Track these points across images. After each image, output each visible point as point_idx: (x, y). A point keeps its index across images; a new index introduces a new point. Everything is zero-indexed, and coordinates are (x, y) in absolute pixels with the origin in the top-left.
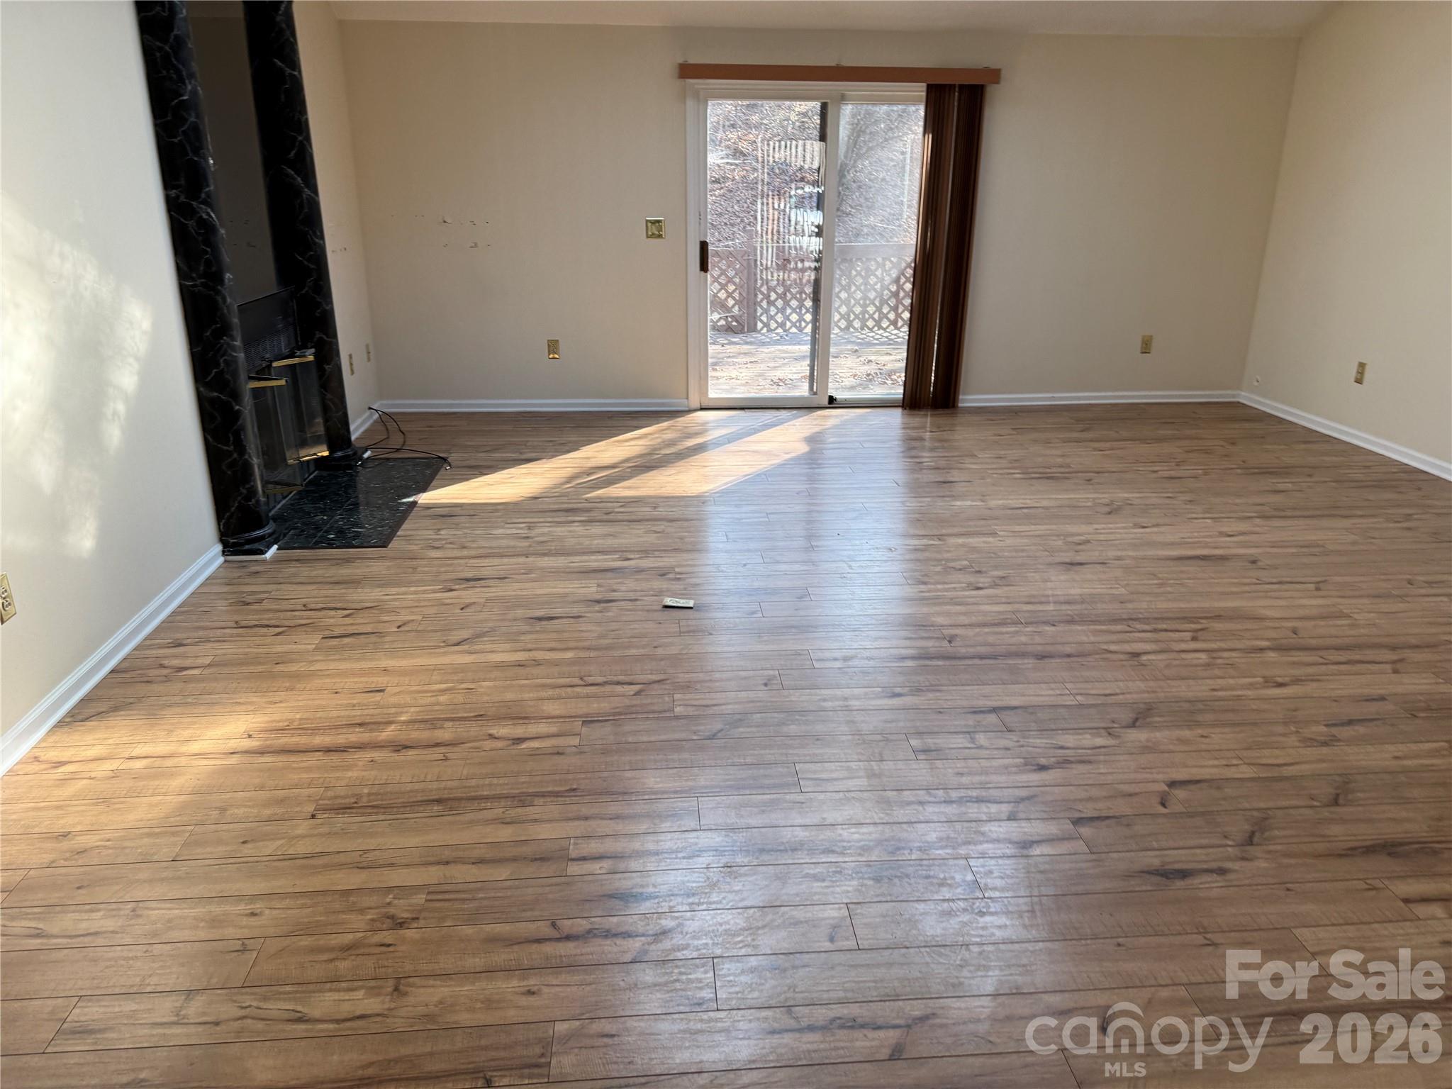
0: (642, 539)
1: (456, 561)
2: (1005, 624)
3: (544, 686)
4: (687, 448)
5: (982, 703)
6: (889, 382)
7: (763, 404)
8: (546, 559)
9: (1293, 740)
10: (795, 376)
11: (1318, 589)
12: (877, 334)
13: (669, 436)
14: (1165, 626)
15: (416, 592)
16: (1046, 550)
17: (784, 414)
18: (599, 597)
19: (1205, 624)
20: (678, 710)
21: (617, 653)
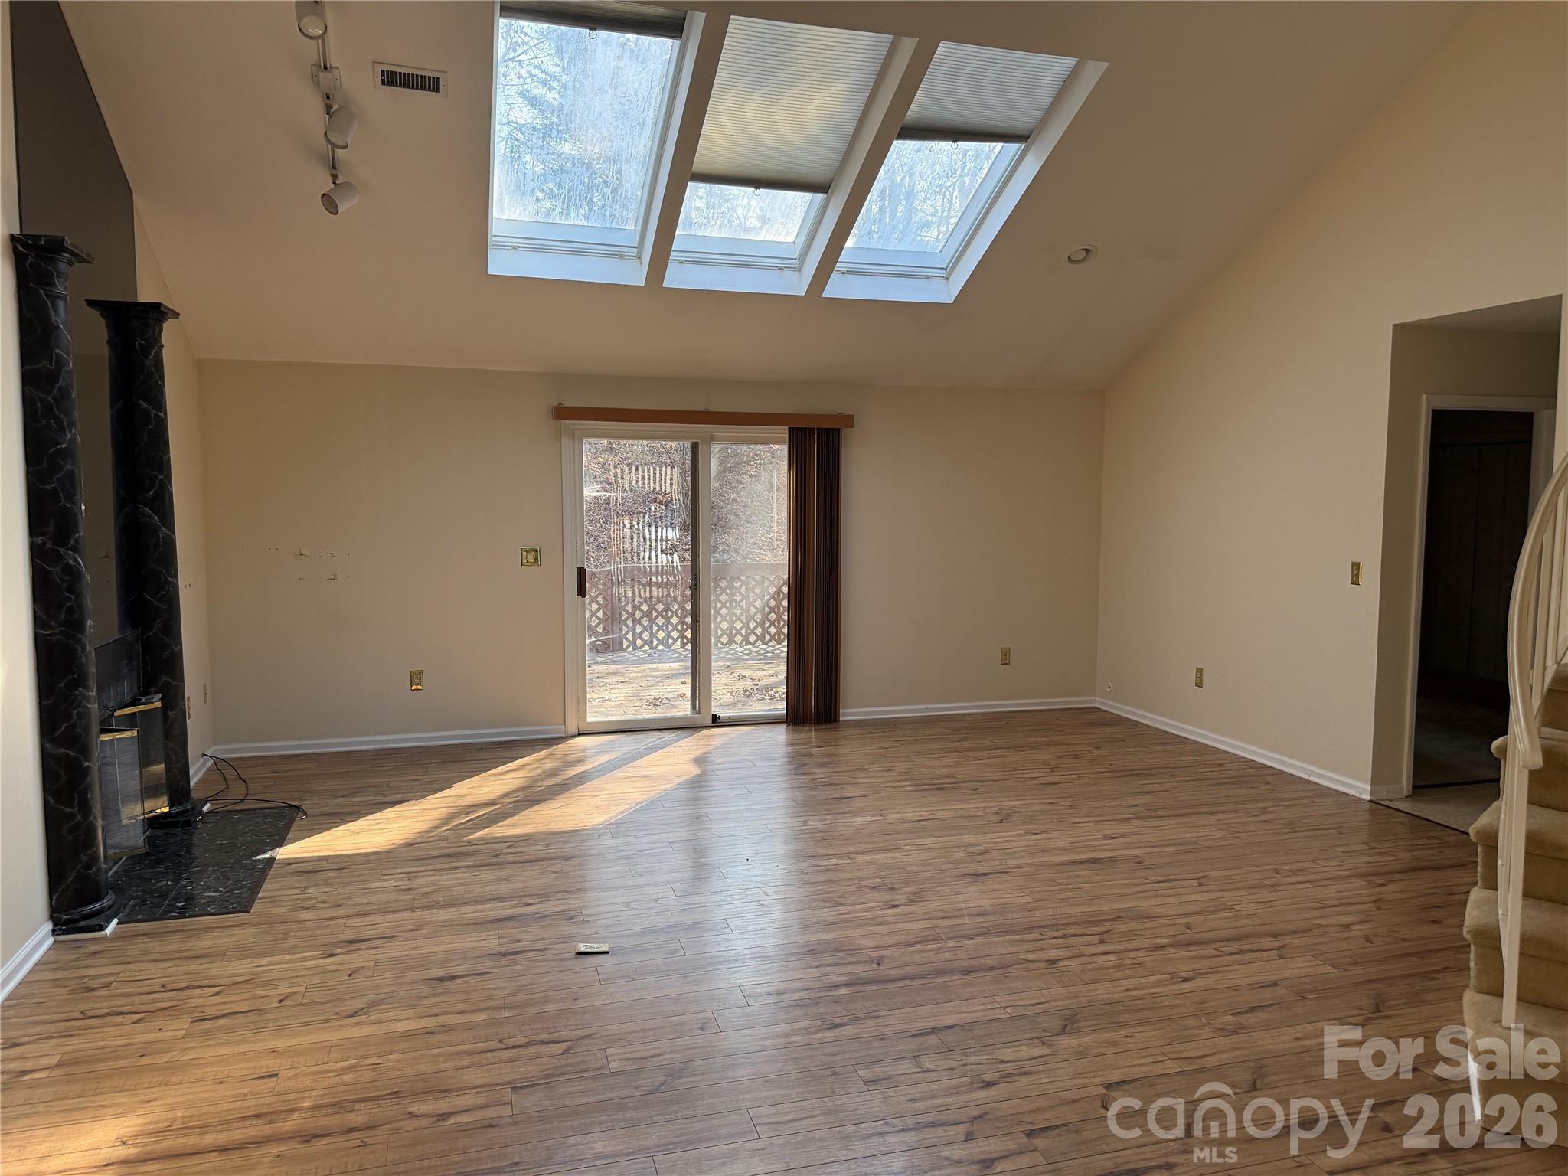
0: (538, 881)
1: (334, 922)
2: (927, 941)
3: (460, 1053)
4: (571, 778)
5: (920, 1025)
6: (767, 697)
7: (644, 726)
8: (435, 911)
9: (1206, 1032)
10: (671, 695)
11: (1200, 885)
12: (746, 649)
13: (549, 765)
14: (1072, 931)
15: (291, 961)
16: (950, 863)
17: (667, 735)
18: (503, 950)
19: (1108, 926)
20: (613, 1065)
21: (534, 1010)
